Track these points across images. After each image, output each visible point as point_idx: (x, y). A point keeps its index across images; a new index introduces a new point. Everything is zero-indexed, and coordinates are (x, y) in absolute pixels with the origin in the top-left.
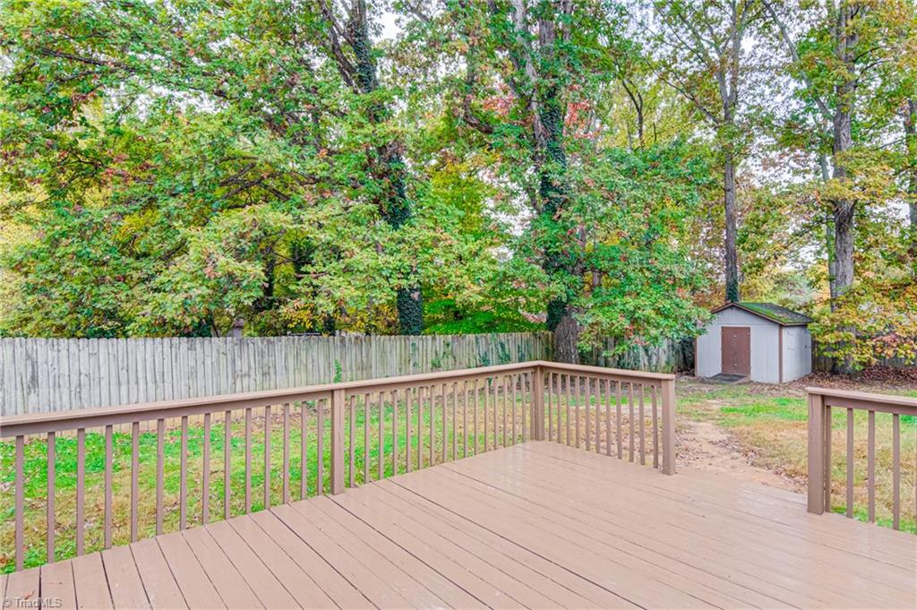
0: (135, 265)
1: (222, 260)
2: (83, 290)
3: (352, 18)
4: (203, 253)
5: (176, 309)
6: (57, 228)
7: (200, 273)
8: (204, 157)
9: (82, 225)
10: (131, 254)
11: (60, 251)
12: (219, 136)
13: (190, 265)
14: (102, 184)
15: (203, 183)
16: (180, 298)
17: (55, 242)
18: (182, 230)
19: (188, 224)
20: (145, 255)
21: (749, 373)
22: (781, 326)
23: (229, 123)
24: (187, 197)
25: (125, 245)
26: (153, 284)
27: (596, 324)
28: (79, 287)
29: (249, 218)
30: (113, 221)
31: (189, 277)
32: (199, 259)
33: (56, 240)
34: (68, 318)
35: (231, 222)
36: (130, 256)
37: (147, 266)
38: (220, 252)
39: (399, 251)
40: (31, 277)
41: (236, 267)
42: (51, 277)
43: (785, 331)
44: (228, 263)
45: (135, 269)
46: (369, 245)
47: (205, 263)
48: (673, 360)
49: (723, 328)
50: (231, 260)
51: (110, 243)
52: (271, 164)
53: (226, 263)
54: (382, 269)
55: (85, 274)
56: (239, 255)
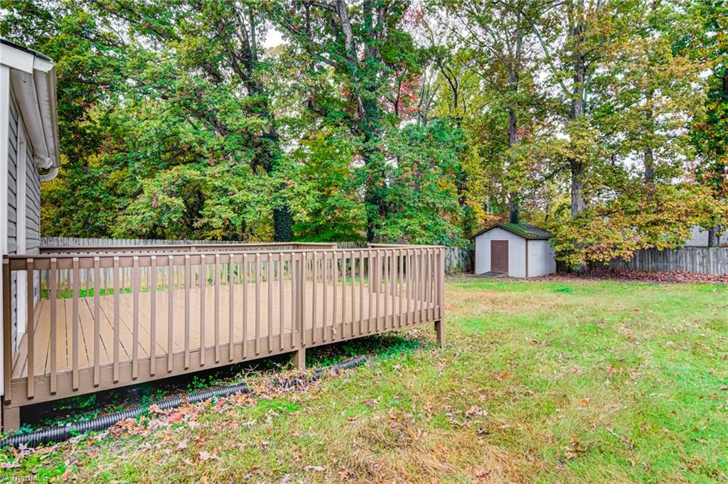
0: (116, 201)
1: (161, 197)
2: (89, 215)
3: (243, 47)
4: (151, 193)
5: (137, 224)
6: (76, 180)
7: (150, 204)
8: (152, 140)
9: (89, 178)
10: (115, 194)
11: (77, 193)
12: (160, 129)
13: (145, 200)
14: (97, 153)
15: (152, 154)
16: (140, 217)
17: (74, 188)
18: (140, 181)
19: (144, 177)
20: (123, 195)
21: (507, 271)
22: (527, 240)
23: (166, 120)
24: (144, 161)
25: (111, 189)
26: (126, 211)
27: (385, 235)
28: (87, 213)
29: (176, 174)
30: (105, 175)
31: (144, 206)
32: (149, 196)
33: (75, 187)
34: (80, 231)
35: (167, 176)
36: (114, 196)
37: (123, 201)
38: (161, 192)
39: (262, 191)
40: (62, 208)
41: (168, 200)
42: (72, 208)
43: (530, 243)
44: (164, 198)
45: (117, 203)
46: (245, 188)
47: (152, 198)
48: (462, 264)
49: (492, 241)
50: (166, 197)
51: (103, 188)
52: (188, 143)
53: (163, 198)
54: (250, 202)
55: (90, 206)
56: (171, 194)
